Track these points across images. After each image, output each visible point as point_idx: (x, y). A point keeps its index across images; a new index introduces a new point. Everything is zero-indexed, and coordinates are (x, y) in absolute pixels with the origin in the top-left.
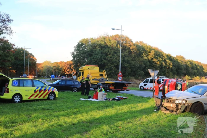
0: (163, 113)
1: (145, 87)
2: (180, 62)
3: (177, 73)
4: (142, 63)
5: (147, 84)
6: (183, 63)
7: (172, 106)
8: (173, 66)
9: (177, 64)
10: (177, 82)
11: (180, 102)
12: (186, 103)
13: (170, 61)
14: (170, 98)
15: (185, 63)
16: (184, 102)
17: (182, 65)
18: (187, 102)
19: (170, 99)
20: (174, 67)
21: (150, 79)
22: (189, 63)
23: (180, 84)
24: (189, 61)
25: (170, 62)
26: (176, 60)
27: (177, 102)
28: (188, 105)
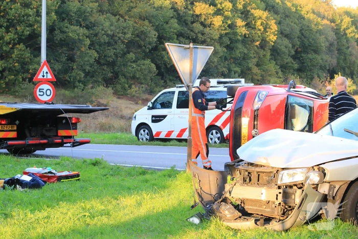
0: (229, 229)
1: (155, 128)
2: (309, 21)
3: (296, 66)
4: (146, 22)
5: (164, 117)
6: (325, 22)
7: (264, 198)
8: (282, 33)
9: (297, 29)
10: (291, 100)
11: (299, 178)
12: (322, 181)
13: (265, 14)
14: (257, 166)
15: (333, 21)
16: (315, 178)
17: (320, 32)
18: (327, 178)
19: (258, 169)
20: (286, 42)
21: (176, 90)
22: (347, 20)
23: (304, 107)
24: (348, 13)
25: (267, 18)
26: (294, 10)
27: (286, 179)
28: (331, 188)
